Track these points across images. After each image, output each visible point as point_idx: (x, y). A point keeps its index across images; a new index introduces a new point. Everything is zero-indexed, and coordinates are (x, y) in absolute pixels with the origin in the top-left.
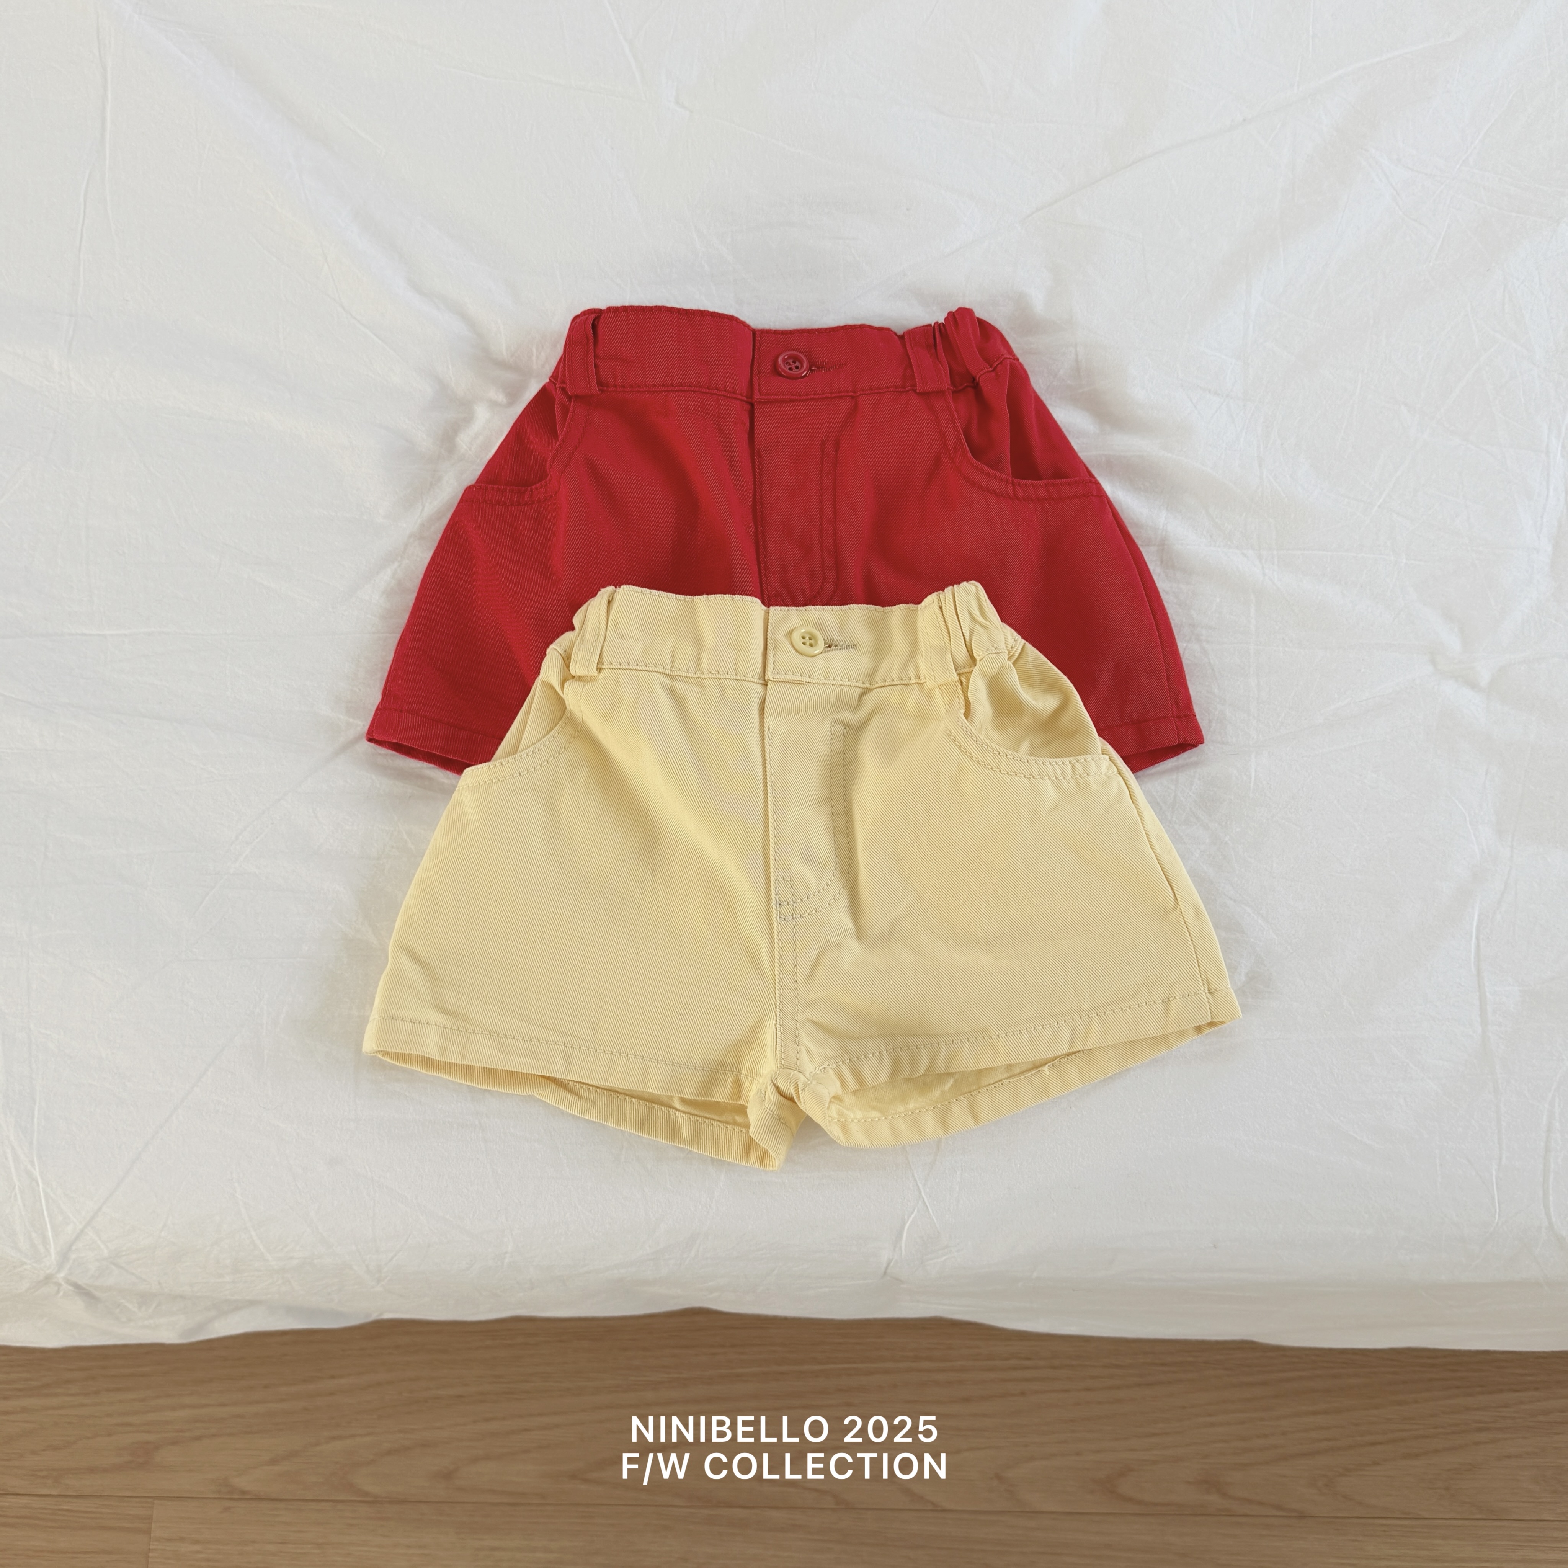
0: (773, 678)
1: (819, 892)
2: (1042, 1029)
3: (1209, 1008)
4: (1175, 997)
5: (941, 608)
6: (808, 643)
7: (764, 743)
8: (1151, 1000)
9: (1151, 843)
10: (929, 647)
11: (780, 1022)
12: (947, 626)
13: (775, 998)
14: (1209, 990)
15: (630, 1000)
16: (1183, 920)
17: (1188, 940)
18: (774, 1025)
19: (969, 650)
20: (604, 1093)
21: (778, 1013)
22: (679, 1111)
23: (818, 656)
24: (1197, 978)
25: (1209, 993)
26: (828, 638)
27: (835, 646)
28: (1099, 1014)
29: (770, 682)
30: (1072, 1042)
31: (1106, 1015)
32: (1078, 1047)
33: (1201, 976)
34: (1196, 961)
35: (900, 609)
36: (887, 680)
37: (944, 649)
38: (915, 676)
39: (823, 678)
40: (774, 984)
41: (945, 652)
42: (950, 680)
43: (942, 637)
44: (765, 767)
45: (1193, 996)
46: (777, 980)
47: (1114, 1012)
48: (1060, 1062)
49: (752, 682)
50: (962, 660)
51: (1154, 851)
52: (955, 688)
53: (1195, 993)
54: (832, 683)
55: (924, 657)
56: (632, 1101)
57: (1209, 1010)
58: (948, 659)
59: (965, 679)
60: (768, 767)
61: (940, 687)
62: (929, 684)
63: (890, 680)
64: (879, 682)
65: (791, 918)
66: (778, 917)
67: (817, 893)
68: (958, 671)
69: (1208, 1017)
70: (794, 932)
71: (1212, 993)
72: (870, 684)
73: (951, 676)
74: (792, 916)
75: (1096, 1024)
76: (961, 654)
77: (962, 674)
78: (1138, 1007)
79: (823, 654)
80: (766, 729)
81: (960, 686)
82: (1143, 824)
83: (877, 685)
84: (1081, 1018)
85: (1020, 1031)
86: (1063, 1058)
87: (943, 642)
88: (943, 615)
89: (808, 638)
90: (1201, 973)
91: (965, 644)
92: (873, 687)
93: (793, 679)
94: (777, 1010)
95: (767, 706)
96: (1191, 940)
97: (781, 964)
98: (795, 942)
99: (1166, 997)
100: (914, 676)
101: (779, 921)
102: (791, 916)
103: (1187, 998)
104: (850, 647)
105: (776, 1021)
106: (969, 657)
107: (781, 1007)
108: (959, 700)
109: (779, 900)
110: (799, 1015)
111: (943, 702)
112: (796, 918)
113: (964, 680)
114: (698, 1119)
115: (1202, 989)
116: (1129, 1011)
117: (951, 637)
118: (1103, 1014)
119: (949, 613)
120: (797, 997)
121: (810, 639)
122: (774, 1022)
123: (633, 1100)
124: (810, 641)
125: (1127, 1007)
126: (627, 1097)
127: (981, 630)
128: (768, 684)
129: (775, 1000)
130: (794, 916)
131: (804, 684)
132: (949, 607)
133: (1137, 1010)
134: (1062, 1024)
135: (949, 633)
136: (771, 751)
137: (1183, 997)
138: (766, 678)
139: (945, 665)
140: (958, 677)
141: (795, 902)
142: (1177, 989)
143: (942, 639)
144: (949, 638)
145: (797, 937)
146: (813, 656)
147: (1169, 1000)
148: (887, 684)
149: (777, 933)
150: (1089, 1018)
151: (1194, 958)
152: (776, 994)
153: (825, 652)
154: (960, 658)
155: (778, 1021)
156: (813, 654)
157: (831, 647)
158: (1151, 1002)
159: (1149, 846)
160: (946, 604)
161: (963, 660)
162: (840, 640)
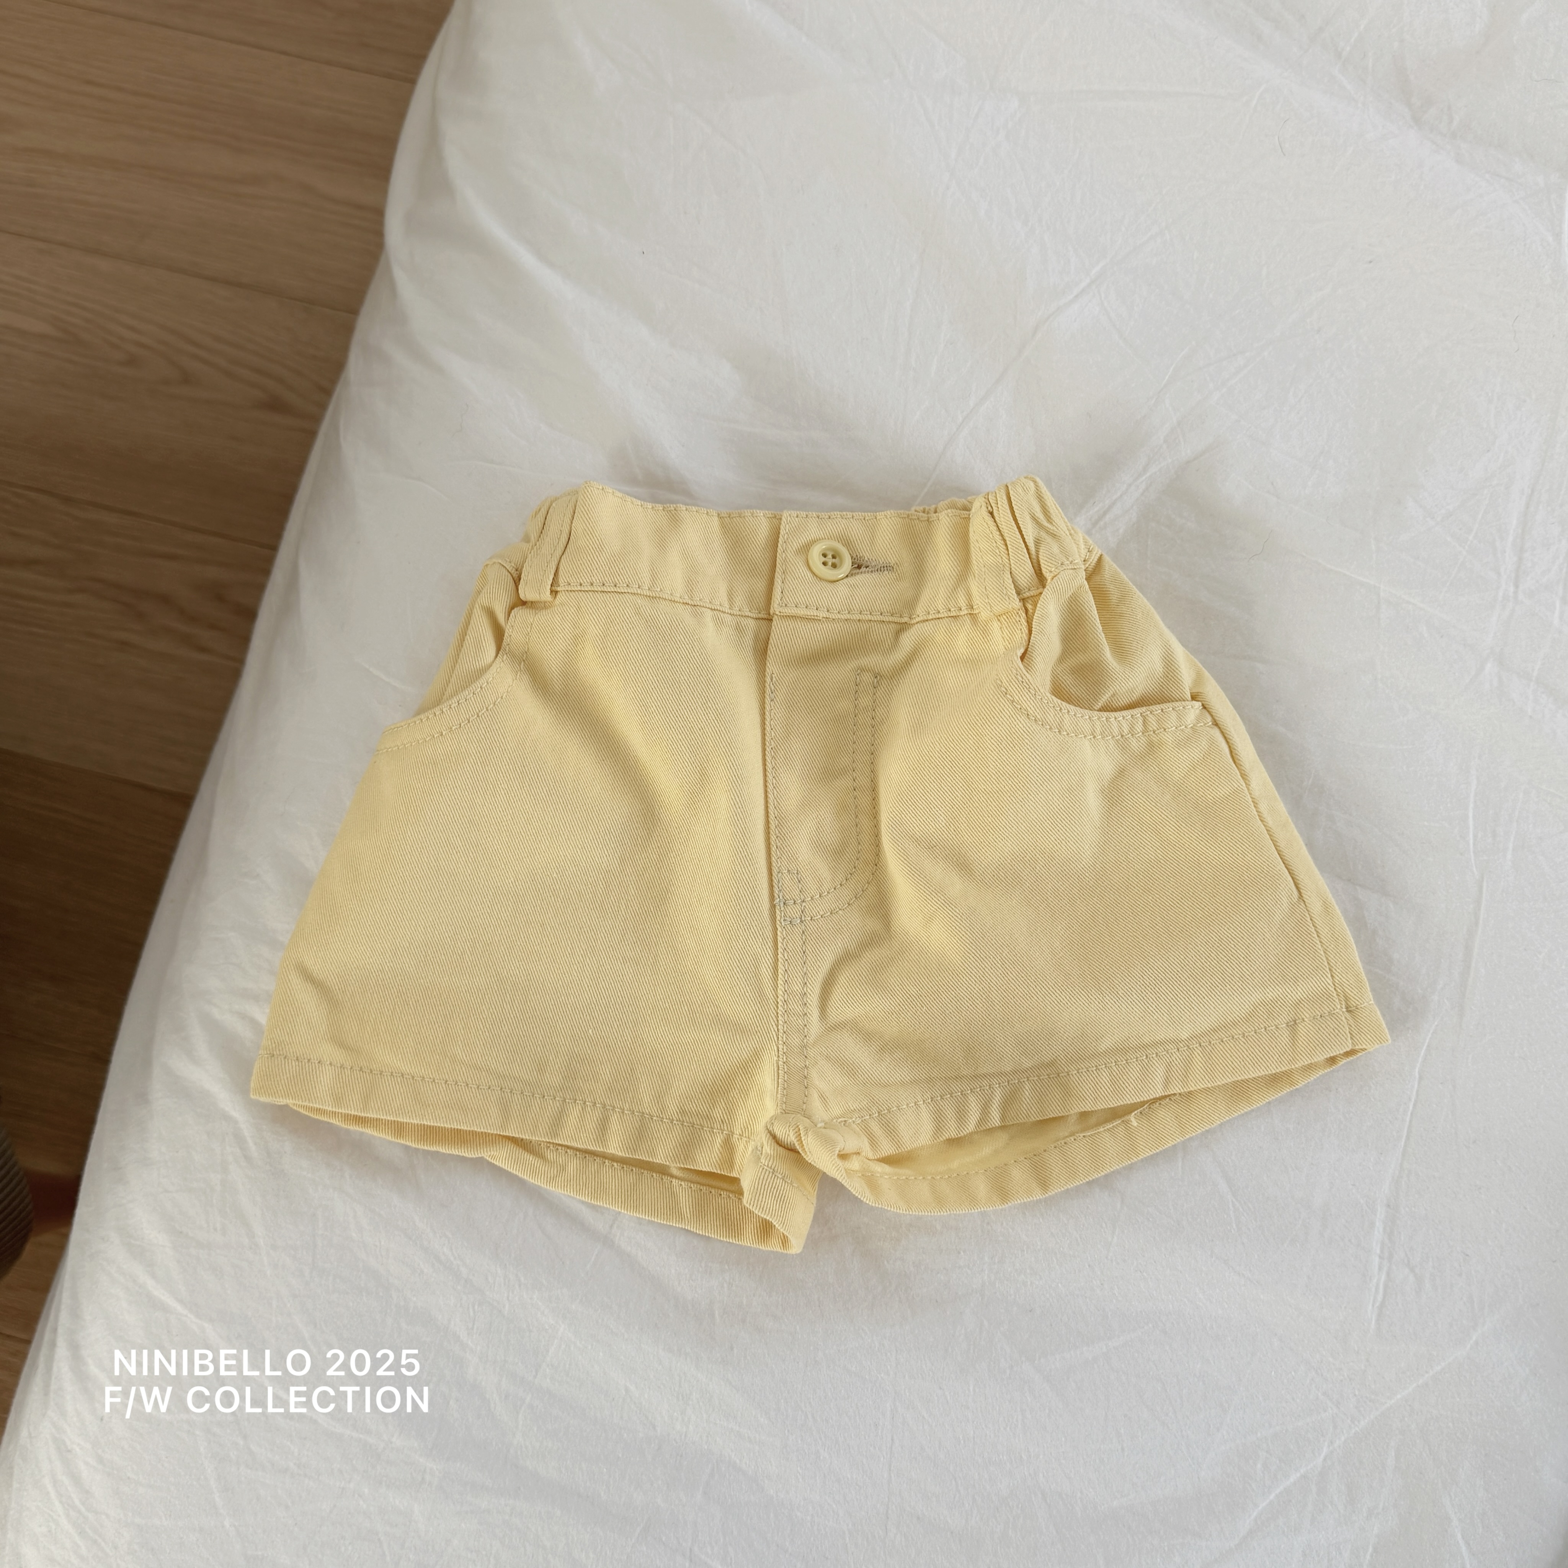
0: (780, 612)
1: (835, 889)
2: (1126, 1064)
3: (1349, 1032)
4: (1303, 1019)
5: (991, 513)
6: (830, 564)
7: (765, 697)
8: (1273, 1024)
9: (1260, 814)
10: (983, 566)
11: (783, 1059)
12: (1002, 535)
13: (777, 1026)
14: (1347, 1008)
15: (590, 1031)
16: (1308, 916)
17: (1316, 943)
18: (775, 1062)
19: (1036, 568)
20: (576, 1155)
21: (781, 1046)
22: (676, 1178)
23: (840, 582)
24: (1331, 993)
25: (1347, 1011)
26: (857, 556)
27: (866, 567)
28: (1203, 1044)
29: (776, 617)
30: (1167, 1082)
31: (1212, 1045)
32: (1176, 1088)
33: (1335, 989)
34: (1328, 970)
35: (948, 516)
36: (931, 612)
37: (1001, 566)
38: (967, 605)
39: (847, 612)
40: (776, 1009)
41: (1003, 570)
42: (1010, 608)
43: (997, 551)
44: (764, 729)
45: (1327, 1017)
46: (780, 1003)
47: (1223, 1041)
48: (1150, 1108)
49: (751, 617)
50: (1026, 580)
51: (1264, 825)
52: (1018, 617)
53: (1329, 1012)
54: (858, 618)
55: (977, 579)
56: (613, 1165)
57: (1349, 1035)
58: (1007, 580)
59: (1032, 605)
60: (768, 729)
61: (998, 617)
62: (984, 615)
63: (934, 612)
64: (920, 615)
65: (799, 921)
66: (782, 920)
67: (833, 890)
68: (1021, 596)
69: (1348, 1044)
70: (804, 940)
71: (1350, 1011)
72: (910, 618)
73: (1011, 602)
74: (801, 918)
75: (1199, 1057)
76: (1025, 573)
77: (1028, 598)
78: (1255, 1035)
79: (849, 579)
80: (768, 680)
81: (1024, 615)
82: (1248, 789)
83: (918, 619)
84: (1178, 1050)
85: (1096, 1066)
86: (1153, 1102)
87: (999, 557)
88: (995, 521)
89: (830, 556)
90: (1334, 985)
91: (1030, 558)
92: (914, 621)
93: (806, 613)
94: (780, 1042)
95: (770, 649)
96: (1321, 942)
97: (786, 981)
98: (804, 953)
99: (1291, 1020)
100: (965, 605)
101: (783, 924)
102: (798, 919)
103: (1320, 1019)
104: (885, 568)
105: (779, 1056)
106: (1035, 575)
107: (784, 1038)
108: (1022, 633)
109: (783, 897)
110: (808, 1048)
111: (1003, 638)
112: (805, 920)
113: (1029, 607)
114: (701, 1188)
115: (1339, 1007)
116: (1243, 1040)
117: (1010, 550)
118: (1207, 1044)
119: (1004, 518)
120: (806, 1026)
121: (834, 557)
122: (776, 1058)
123: (615, 1164)
124: (834, 560)
125: (1240, 1034)
126: (607, 1161)
127: (1049, 539)
128: (774, 619)
129: (776, 1030)
130: (803, 919)
131: (820, 620)
132: (1003, 511)
133: (1253, 1038)
134: (1152, 1057)
135: (1006, 545)
136: (772, 707)
137: (1314, 1019)
138: (771, 612)
139: (1004, 588)
140: (1021, 604)
141: (803, 901)
142: (1305, 1009)
143: (998, 553)
144: (1006, 552)
145: (807, 945)
146: (835, 581)
147: (1296, 1023)
148: (931, 617)
149: (781, 941)
150: (1189, 1050)
151: (1326, 966)
152: (778, 1021)
153: (852, 575)
154: (1023, 578)
155: (781, 1056)
156: (835, 578)
157: (861, 568)
158: (1272, 1026)
159: (1257, 817)
160: (998, 508)
161: (1028, 580)
162: (872, 559)
